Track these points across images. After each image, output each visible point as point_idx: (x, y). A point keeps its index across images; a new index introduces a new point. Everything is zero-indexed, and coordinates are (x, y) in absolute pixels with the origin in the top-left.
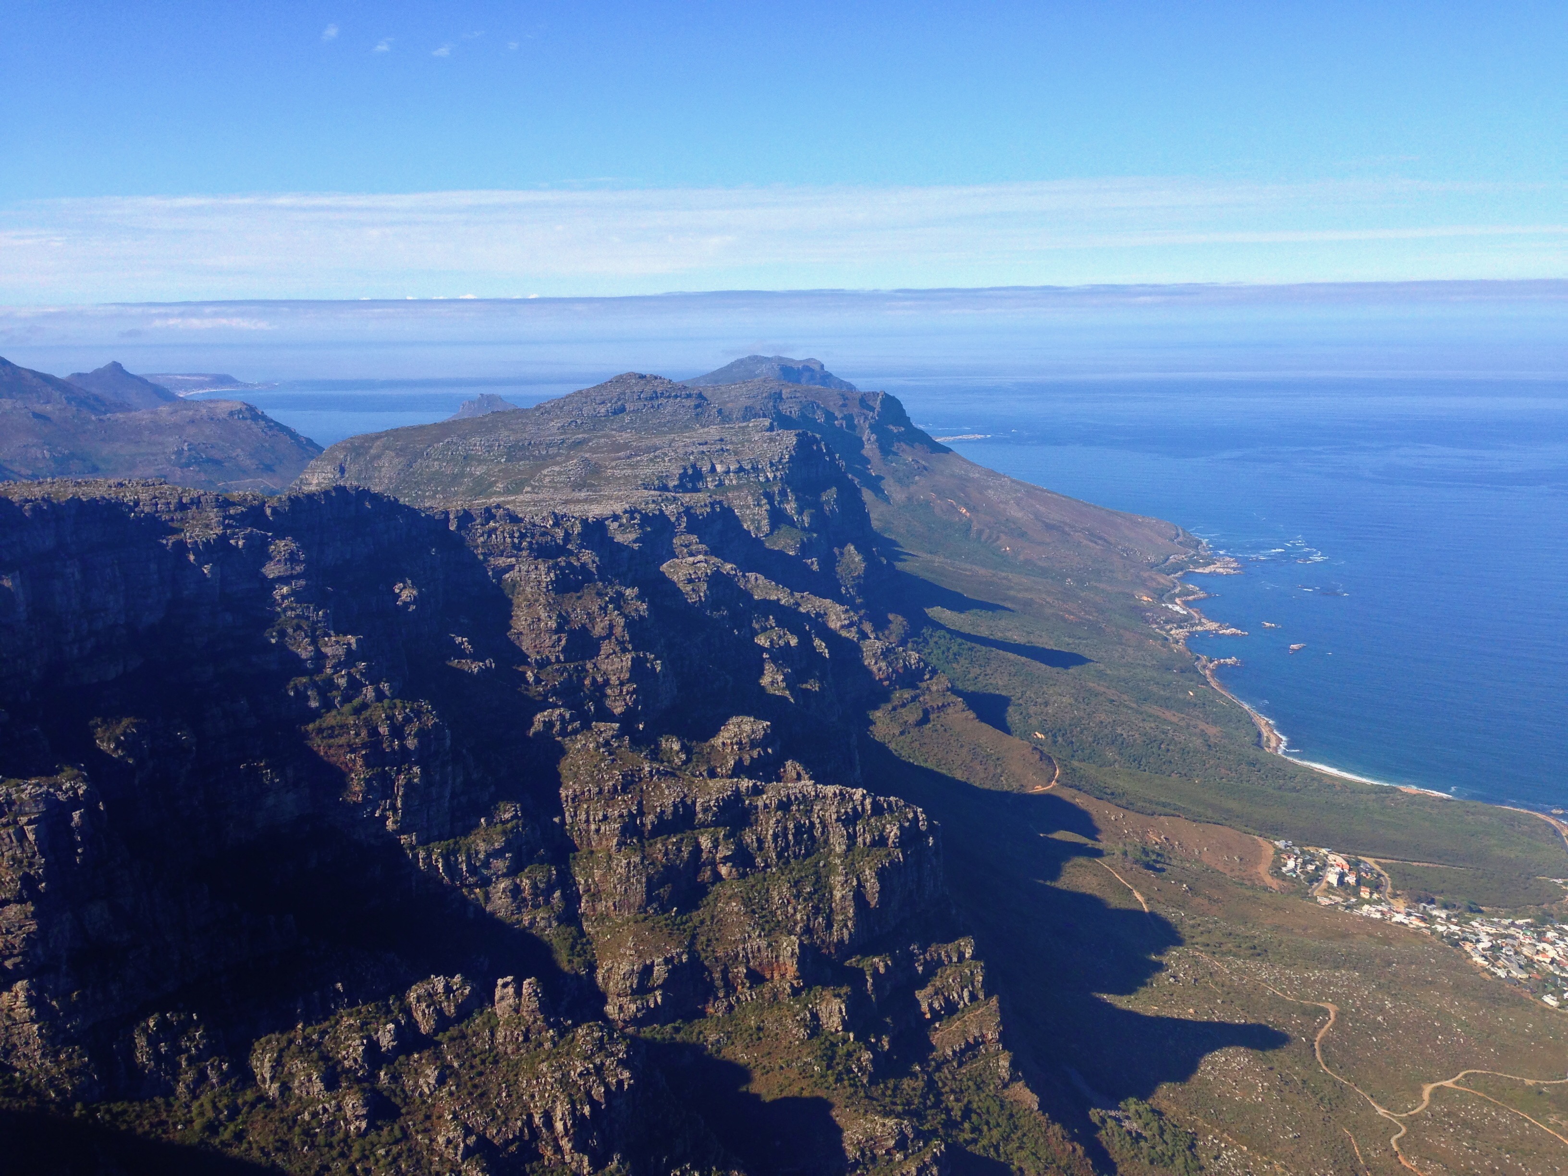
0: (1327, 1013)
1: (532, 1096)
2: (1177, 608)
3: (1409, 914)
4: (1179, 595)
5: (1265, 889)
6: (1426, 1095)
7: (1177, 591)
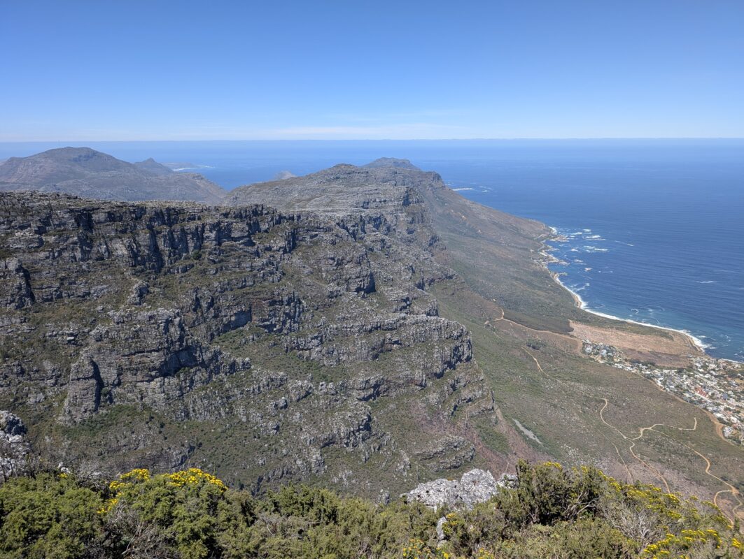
0: (604, 402)
1: (332, 424)
2: (543, 254)
3: (632, 367)
4: (544, 249)
5: (579, 357)
6: (642, 433)
7: (543, 247)
